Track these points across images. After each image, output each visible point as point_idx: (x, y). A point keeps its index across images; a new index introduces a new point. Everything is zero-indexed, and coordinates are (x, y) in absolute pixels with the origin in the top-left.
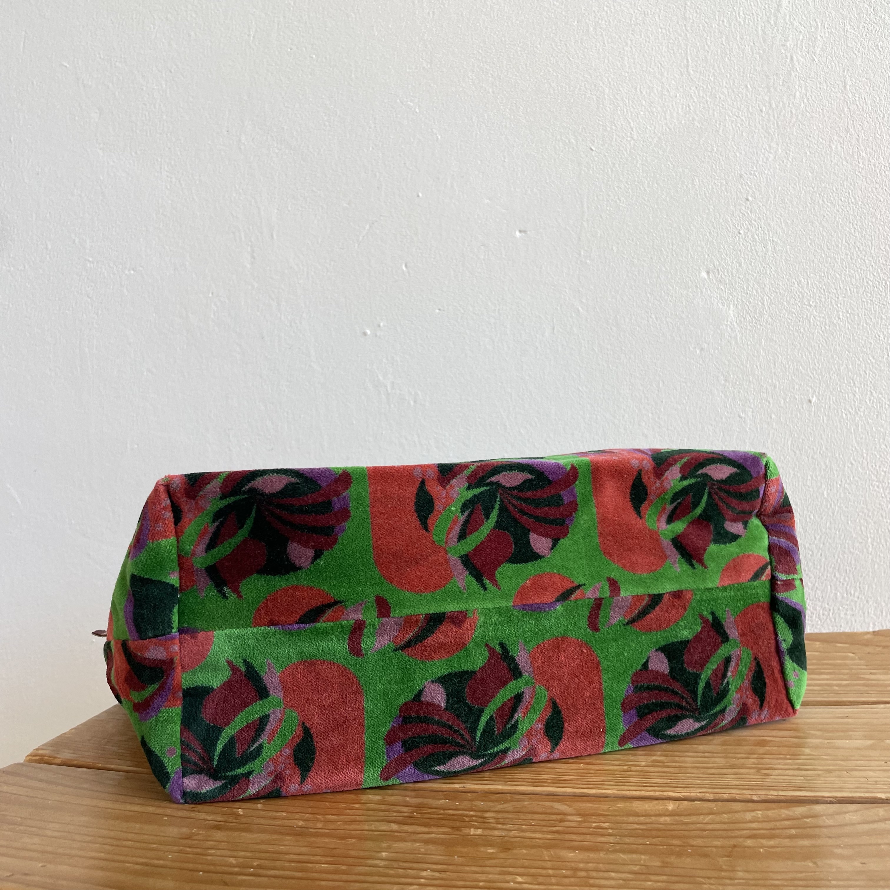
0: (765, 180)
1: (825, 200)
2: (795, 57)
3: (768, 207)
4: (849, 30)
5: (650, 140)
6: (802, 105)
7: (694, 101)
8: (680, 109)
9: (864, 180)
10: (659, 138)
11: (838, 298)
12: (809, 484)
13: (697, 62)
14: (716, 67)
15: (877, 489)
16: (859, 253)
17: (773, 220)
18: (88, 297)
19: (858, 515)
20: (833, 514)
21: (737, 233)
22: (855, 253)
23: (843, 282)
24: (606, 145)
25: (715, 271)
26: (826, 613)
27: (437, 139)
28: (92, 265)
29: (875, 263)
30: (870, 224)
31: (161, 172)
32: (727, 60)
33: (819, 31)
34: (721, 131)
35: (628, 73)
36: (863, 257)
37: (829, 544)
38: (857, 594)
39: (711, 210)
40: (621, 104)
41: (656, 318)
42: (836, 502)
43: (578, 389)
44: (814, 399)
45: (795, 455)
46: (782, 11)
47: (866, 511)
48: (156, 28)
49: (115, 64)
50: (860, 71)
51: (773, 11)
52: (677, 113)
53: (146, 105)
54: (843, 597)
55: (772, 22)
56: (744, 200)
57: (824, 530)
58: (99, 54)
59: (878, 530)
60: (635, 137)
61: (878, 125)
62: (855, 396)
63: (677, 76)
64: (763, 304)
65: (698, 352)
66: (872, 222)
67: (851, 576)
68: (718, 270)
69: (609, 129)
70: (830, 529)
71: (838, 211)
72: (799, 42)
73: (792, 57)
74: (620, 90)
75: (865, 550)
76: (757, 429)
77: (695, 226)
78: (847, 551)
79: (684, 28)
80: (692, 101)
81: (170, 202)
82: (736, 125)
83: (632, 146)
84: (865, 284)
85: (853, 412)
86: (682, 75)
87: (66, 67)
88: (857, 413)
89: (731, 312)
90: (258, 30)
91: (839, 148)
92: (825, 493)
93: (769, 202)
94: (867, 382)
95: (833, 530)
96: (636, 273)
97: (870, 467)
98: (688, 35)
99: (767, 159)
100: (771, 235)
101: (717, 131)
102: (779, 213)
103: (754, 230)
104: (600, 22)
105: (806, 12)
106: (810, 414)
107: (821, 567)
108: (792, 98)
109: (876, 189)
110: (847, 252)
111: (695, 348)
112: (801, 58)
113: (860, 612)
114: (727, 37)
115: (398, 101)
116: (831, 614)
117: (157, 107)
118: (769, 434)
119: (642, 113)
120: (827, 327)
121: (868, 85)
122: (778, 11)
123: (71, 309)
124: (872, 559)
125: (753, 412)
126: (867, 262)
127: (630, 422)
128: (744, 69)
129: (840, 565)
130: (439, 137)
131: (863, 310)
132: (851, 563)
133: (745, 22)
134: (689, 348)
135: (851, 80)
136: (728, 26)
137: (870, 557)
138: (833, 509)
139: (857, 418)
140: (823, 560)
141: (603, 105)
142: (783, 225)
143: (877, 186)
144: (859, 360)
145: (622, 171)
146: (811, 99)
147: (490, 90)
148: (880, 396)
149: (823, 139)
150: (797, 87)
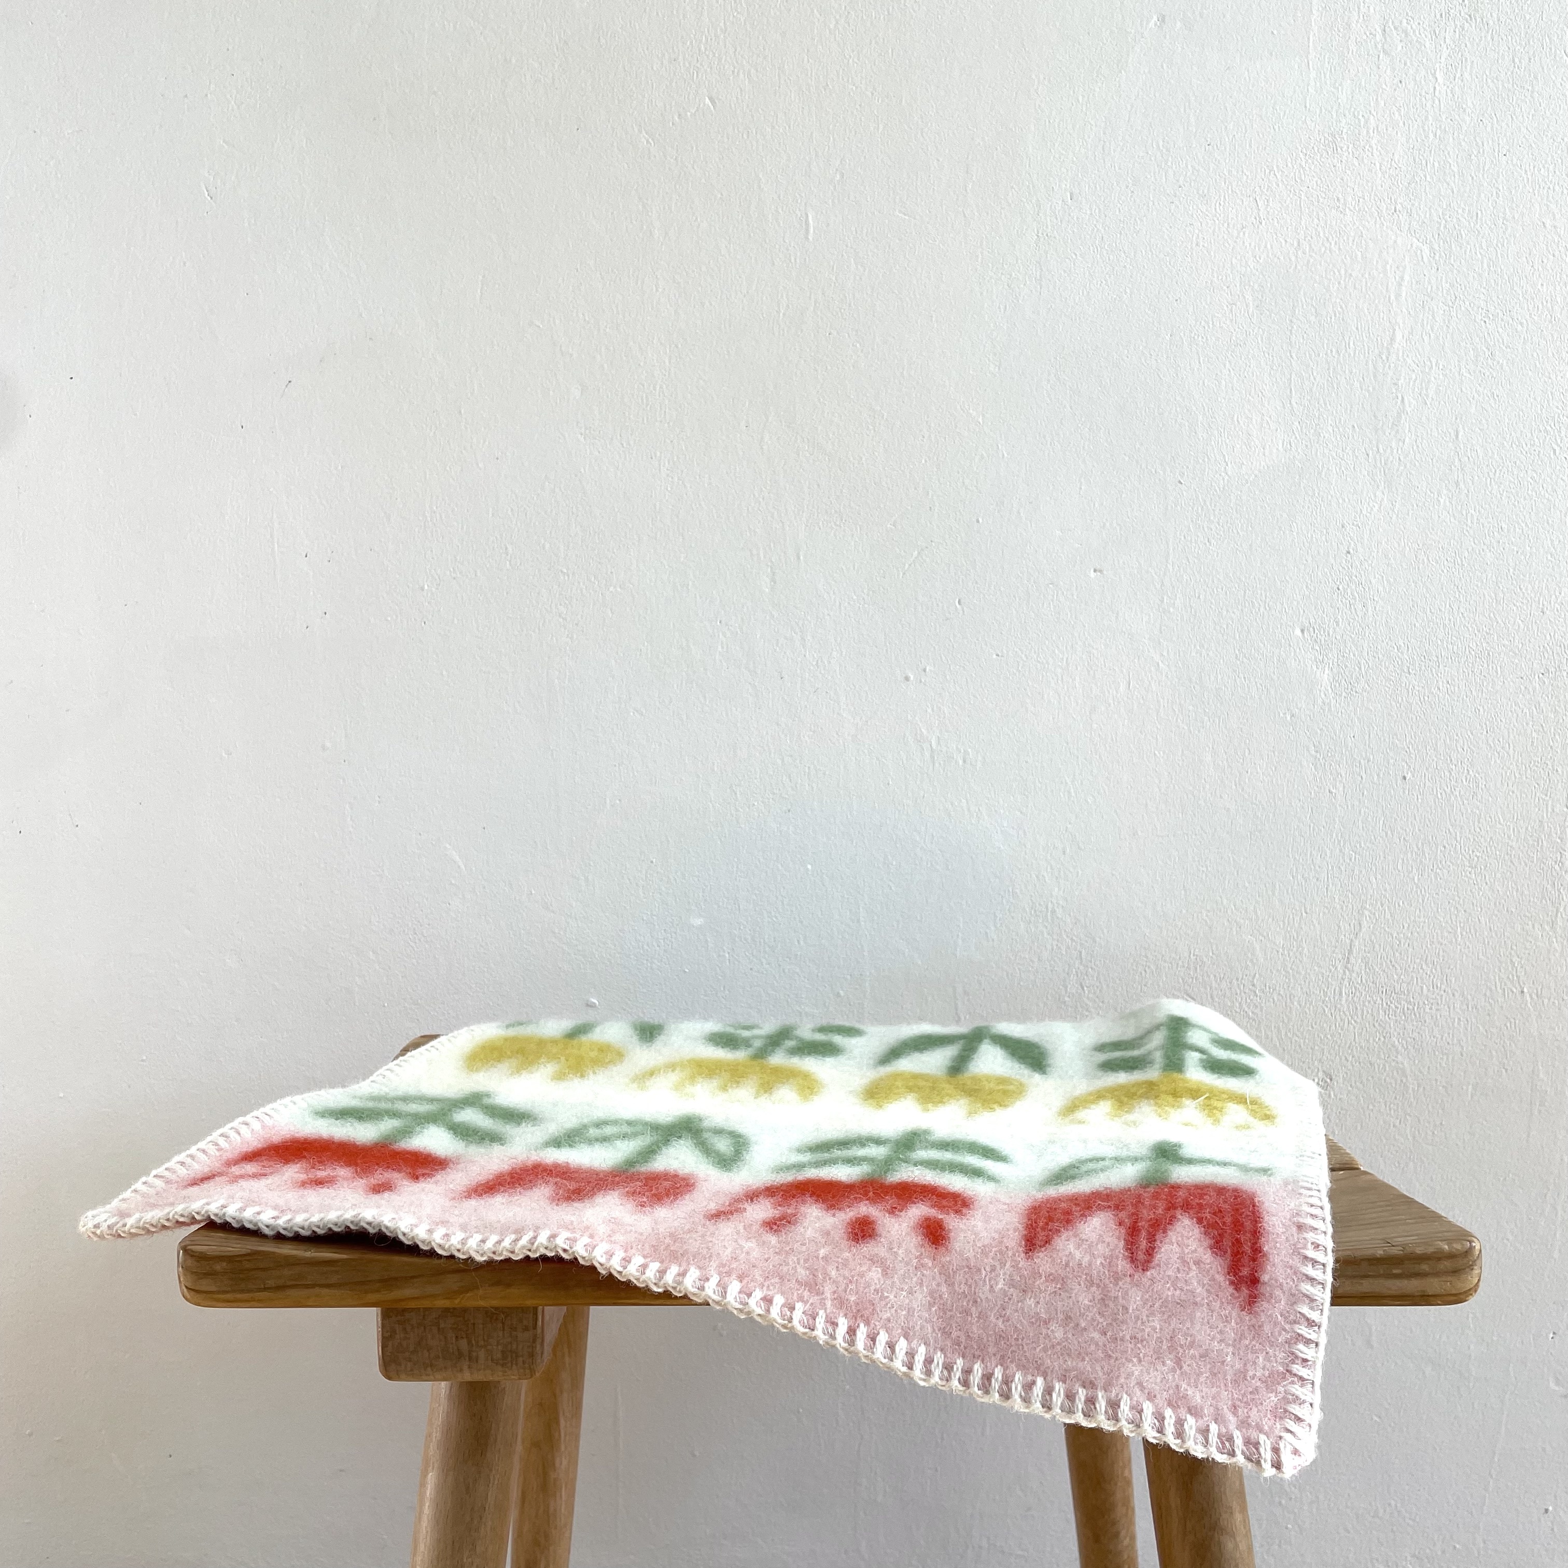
0: (1368, 532)
1: (1430, 559)
2: (1406, 398)
3: (1370, 562)
4: (1465, 374)
5: (1246, 477)
6: (1412, 452)
7: (1296, 438)
8: (1281, 445)
9: (1472, 539)
10: (1256, 476)
11: (1439, 667)
12: (1400, 867)
13: (1301, 394)
14: (1322, 402)
15: (1469, 875)
16: (1463, 619)
17: (1375, 578)
18: (560, 616)
19: (1449, 902)
20: (1423, 901)
21: (1335, 588)
22: (1458, 619)
23: (1444, 648)
24: (1197, 479)
25: (1311, 629)
26: (1411, 1007)
27: (1003, 455)
28: (566, 578)
29: (1479, 631)
30: (1476, 588)
31: (660, 470)
32: (1333, 394)
33: (1433, 372)
34: (1323, 473)
35: (1225, 399)
36: (1467, 624)
37: (1418, 933)
38: (1443, 987)
39: (1309, 561)
40: (1216, 432)
41: (1244, 678)
42: (1426, 889)
43: (1155, 754)
44: (1409, 776)
45: (1386, 836)
46: (1396, 346)
47: (1457, 898)
48: (660, 290)
49: (605, 330)
50: (1474, 421)
51: (1385, 345)
52: (1277, 449)
53: (643, 386)
54: (1429, 990)
55: (1384, 357)
56: (1345, 552)
57: (1412, 918)
58: (583, 315)
59: (1468, 919)
60: (1229, 473)
61: (1489, 480)
62: (1451, 774)
63: (1279, 408)
64: (1360, 669)
65: (1289, 718)
66: (1477, 586)
67: (1438, 967)
68: (1314, 628)
69: (1201, 461)
70: (1419, 917)
71: (1443, 572)
72: (1411, 383)
73: (1403, 398)
74: (1215, 418)
75: (1454, 940)
76: (1348, 806)
77: (1291, 578)
78: (1435, 940)
79: (1288, 354)
80: (1294, 437)
81: (670, 507)
82: (1340, 468)
83: (1226, 481)
84: (1467, 652)
85: (1448, 791)
86: (1284, 408)
87: (539, 327)
88: (1452, 793)
89: (1326, 676)
90: (790, 306)
91: (1448, 504)
92: (1416, 878)
93: (1371, 557)
94: (1464, 759)
95: (1422, 919)
96: (1225, 626)
97: (1463, 851)
98: (1293, 363)
99: (1372, 509)
100: (1372, 593)
101: (1320, 473)
102: (1381, 570)
103: (1354, 587)
104: (1196, 337)
105: (1420, 350)
106: (1404, 792)
107: (1408, 957)
108: (1401, 444)
109: (1483, 550)
110: (1451, 617)
111: (1285, 714)
112: (1412, 400)
113: (1446, 1006)
114: (1334, 369)
115: (958, 407)
116: (1416, 1008)
117: (658, 388)
118: (1360, 811)
119: (1238, 446)
120: (1426, 698)
121: (1480, 436)
122: (1391, 344)
123: (537, 631)
124: (1461, 950)
125: (1344, 787)
126: (1470, 629)
127: (1211, 794)
128: (1351, 407)
129: (1427, 956)
130: (1006, 455)
131: (1464, 681)
132: (1439, 953)
133: (1355, 354)
134: (1279, 713)
135: (1464, 429)
136: (1336, 356)
137: (1459, 947)
138: (1423, 896)
139: (1453, 798)
140: (1411, 950)
141: (1195, 433)
142: (1385, 582)
143: (1485, 548)
144: (1457, 735)
145: (1214, 510)
146: (1420, 446)
147: (1068, 406)
148: (1477, 775)
149: (1431, 492)
150: (1407, 432)
